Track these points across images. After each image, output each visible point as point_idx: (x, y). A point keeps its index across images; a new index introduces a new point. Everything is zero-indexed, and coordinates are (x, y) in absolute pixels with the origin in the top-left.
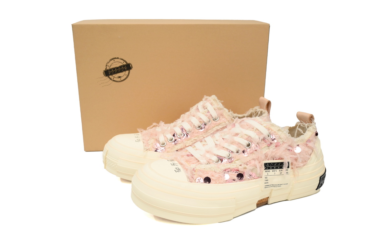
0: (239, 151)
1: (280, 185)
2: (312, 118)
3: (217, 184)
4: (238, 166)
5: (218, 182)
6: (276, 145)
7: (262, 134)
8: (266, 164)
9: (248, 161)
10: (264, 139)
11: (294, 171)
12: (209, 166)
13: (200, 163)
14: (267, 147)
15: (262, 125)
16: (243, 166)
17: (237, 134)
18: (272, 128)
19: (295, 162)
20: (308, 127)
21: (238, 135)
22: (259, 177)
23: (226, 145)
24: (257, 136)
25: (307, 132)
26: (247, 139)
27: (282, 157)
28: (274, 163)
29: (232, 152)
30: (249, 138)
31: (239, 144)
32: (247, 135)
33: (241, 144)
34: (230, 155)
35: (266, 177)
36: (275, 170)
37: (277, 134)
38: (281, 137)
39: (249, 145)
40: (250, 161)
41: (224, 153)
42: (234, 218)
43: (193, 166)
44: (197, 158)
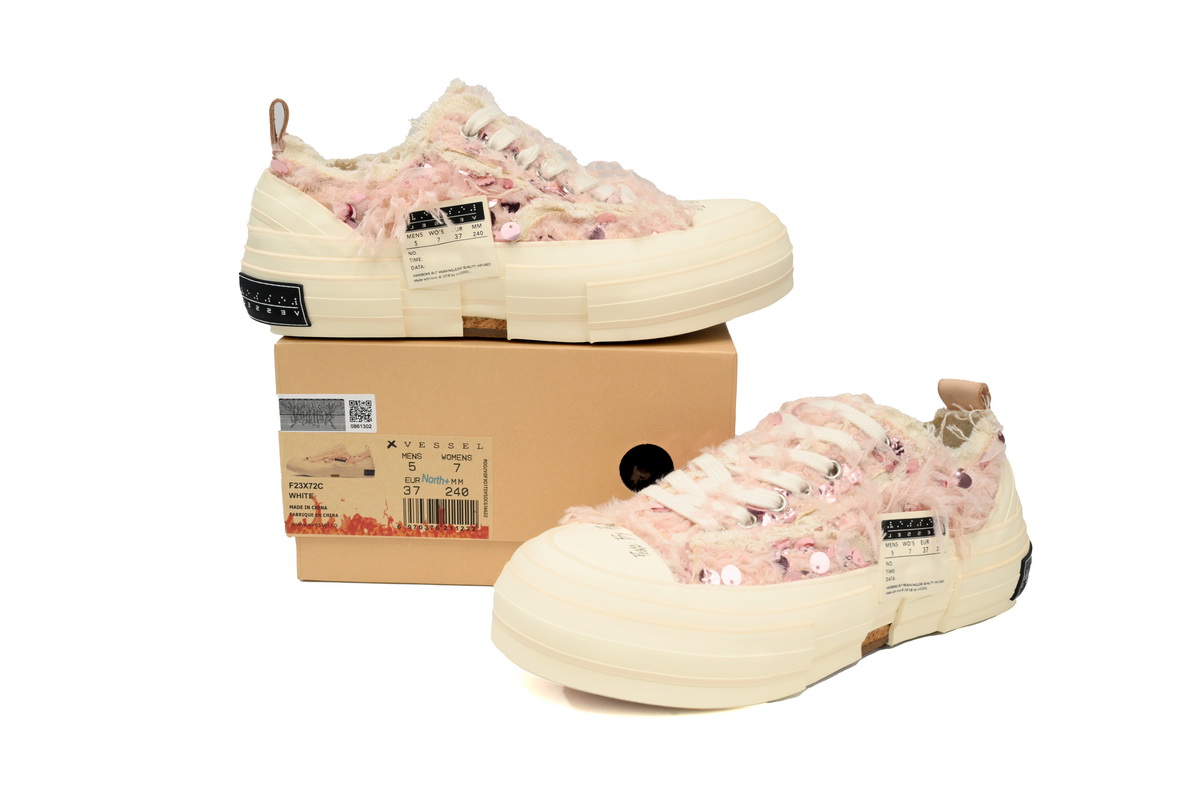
0: (808, 488)
1: (923, 586)
2: (984, 392)
3: (758, 587)
4: (812, 530)
5: (762, 581)
6: (908, 469)
7: (868, 437)
8: (885, 524)
9: (839, 514)
10: (874, 453)
11: (957, 545)
12: (727, 535)
13: (699, 529)
14: (886, 475)
15: (862, 411)
16: (828, 530)
17: (794, 442)
18: (894, 421)
19: (958, 518)
20: (976, 420)
21: (798, 443)
22: (869, 564)
23: (767, 474)
24: (855, 442)
25: (974, 433)
26: (826, 454)
27: (926, 502)
28: (906, 521)
29: (789, 493)
30: (833, 448)
31: (805, 469)
32: (825, 443)
33: (811, 468)
34: (782, 501)
35: (888, 560)
36: (911, 540)
37: (908, 438)
38: (919, 446)
39: (834, 471)
40: (844, 514)
41: (764, 498)
42: (808, 687)
43: (680, 539)
44: (687, 515)
